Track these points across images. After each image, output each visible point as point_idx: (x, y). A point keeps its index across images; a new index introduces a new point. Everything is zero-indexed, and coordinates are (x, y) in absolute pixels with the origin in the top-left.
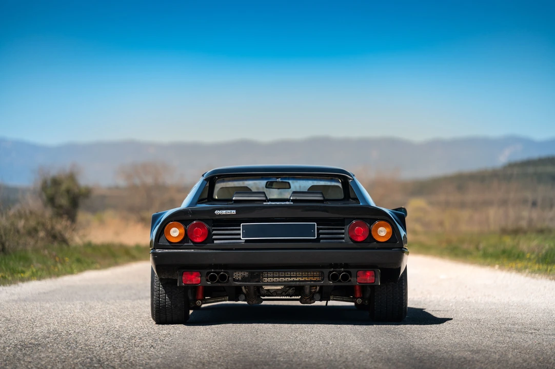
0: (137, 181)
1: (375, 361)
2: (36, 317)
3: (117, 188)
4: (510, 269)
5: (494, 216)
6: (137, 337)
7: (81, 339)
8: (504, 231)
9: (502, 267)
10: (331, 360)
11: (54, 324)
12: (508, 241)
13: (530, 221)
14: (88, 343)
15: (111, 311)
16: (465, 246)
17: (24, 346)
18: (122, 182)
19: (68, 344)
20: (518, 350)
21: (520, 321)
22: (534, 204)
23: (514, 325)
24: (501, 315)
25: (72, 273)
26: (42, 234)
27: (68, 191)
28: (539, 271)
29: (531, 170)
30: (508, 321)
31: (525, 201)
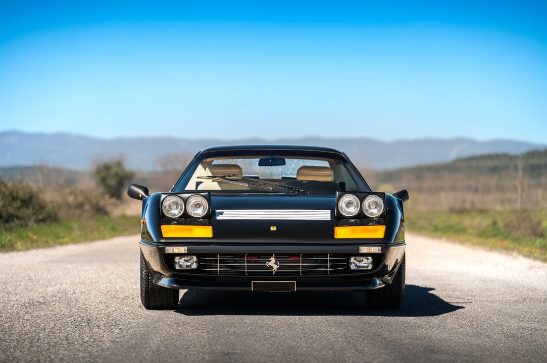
0: (170, 167)
1: (329, 325)
2: (55, 277)
3: (156, 173)
4: (455, 242)
5: (446, 199)
6: (131, 297)
7: (82, 299)
8: (453, 211)
9: (449, 240)
10: (291, 323)
11: (66, 284)
12: (455, 219)
13: (473, 203)
14: (87, 302)
15: (120, 272)
16: (421, 222)
17: (32, 304)
18: (159, 168)
19: (69, 303)
20: (455, 316)
21: (459, 288)
22: (476, 190)
23: (454, 291)
24: (444, 282)
25: (104, 238)
26: (87, 207)
27: (117, 174)
28: (478, 244)
29: (474, 164)
30: (449, 287)
31: (469, 188)
